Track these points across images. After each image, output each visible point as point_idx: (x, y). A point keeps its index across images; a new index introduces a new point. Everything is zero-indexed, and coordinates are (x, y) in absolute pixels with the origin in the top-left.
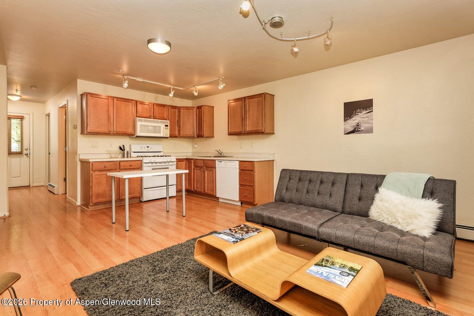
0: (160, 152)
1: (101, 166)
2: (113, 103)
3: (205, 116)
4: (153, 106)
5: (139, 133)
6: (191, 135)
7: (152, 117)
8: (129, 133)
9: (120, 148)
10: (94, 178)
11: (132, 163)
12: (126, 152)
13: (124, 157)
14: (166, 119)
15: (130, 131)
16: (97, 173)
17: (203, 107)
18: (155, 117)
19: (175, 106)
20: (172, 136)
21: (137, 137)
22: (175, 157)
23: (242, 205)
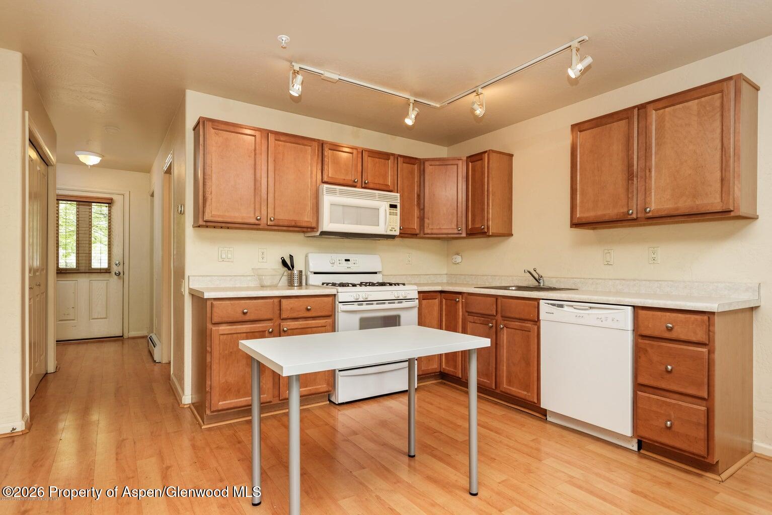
0: (376, 273)
1: (234, 311)
2: (266, 147)
3: (490, 179)
4: (360, 155)
5: (327, 225)
6: (450, 231)
7: (359, 184)
8: (304, 224)
9: (284, 263)
10: (216, 341)
11: (309, 304)
12: (296, 272)
13: (291, 284)
14: (391, 188)
15: (306, 218)
16: (224, 328)
17: (486, 155)
18: (365, 183)
19: (413, 158)
20: (406, 234)
21: (324, 233)
22: (415, 287)
23: (642, 451)
